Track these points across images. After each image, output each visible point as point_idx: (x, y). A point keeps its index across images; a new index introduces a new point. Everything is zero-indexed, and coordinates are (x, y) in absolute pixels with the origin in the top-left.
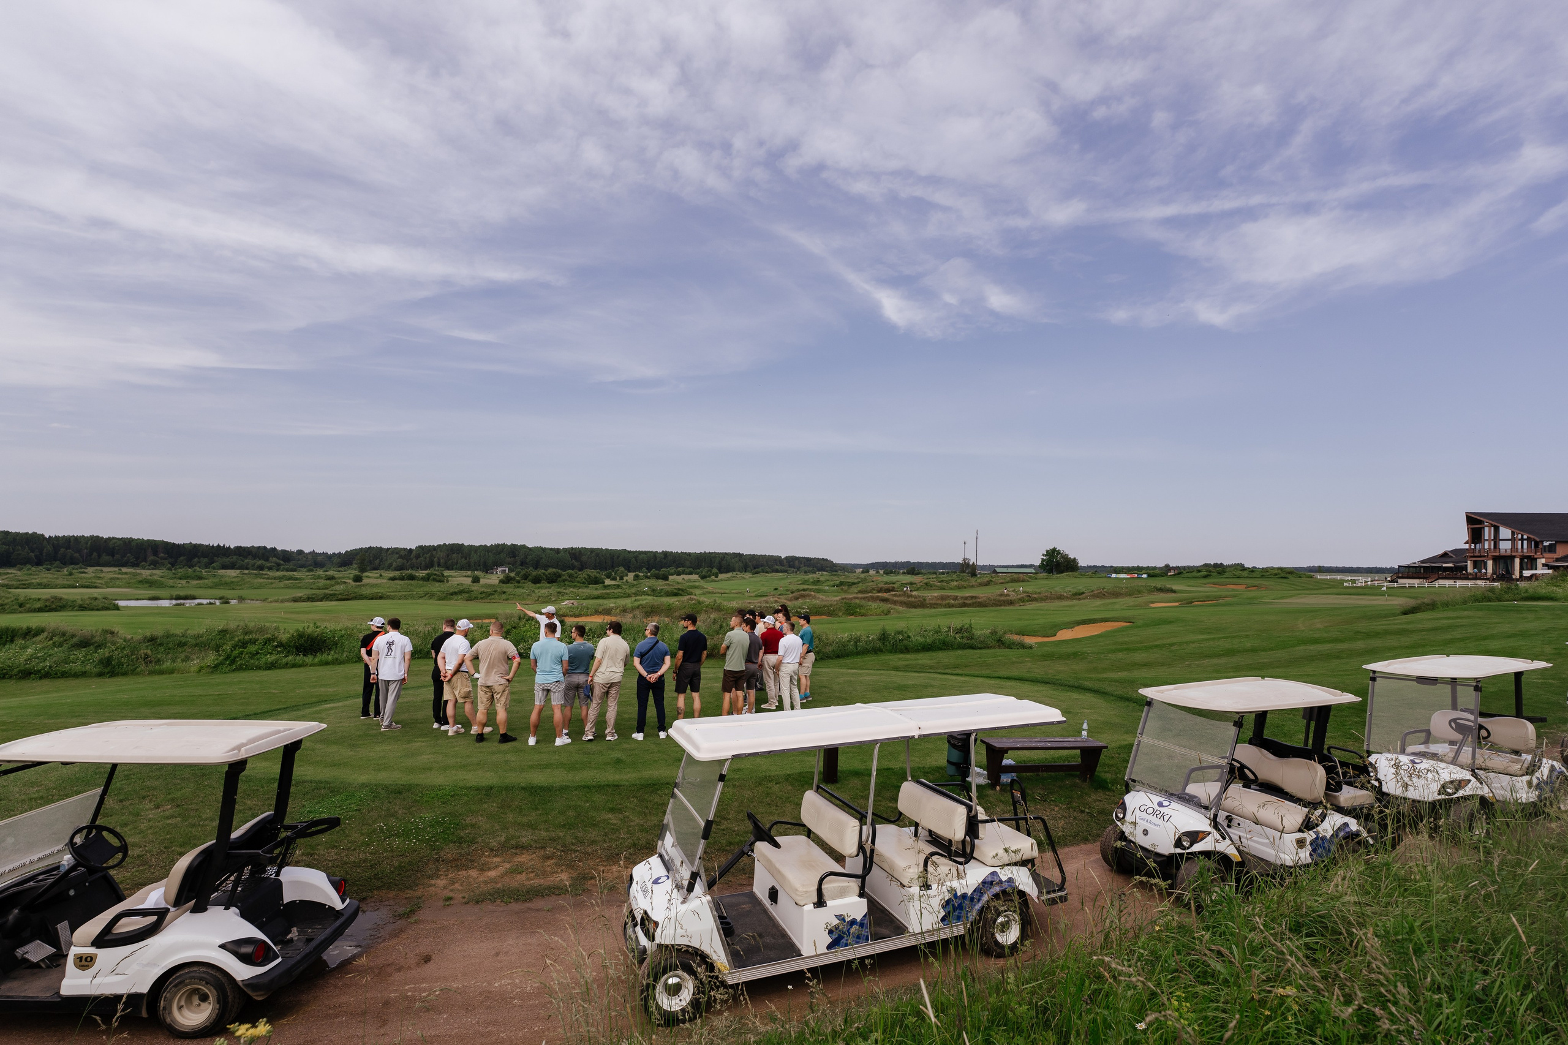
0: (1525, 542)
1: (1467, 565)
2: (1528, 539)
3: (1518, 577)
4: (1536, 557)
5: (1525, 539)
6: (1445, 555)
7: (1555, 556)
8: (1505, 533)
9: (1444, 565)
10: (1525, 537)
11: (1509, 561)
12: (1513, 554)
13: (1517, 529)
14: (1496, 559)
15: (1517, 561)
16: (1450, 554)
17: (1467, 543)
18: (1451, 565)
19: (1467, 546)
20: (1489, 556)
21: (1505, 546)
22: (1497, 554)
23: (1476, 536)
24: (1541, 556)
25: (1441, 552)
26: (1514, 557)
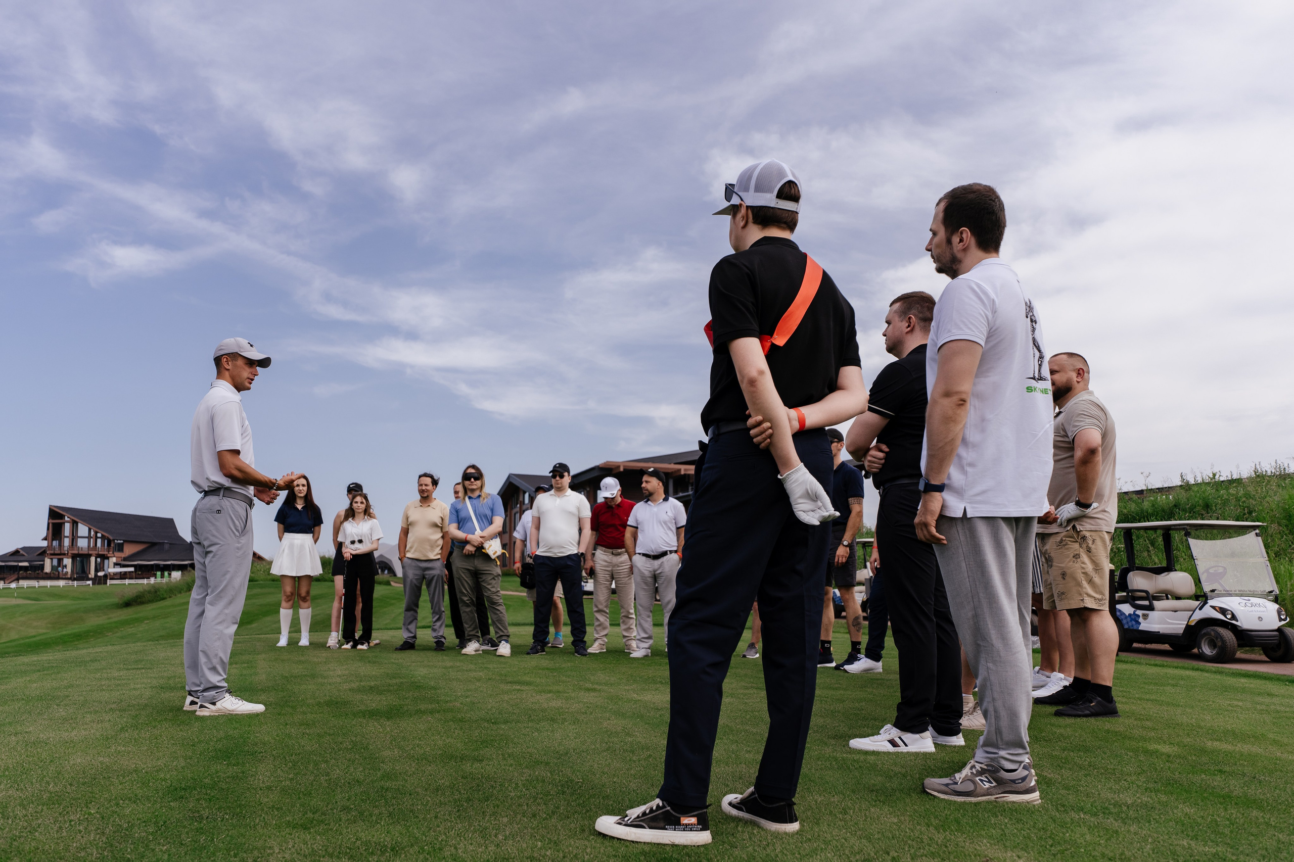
0: (99, 541)
1: (43, 565)
2: (103, 537)
3: (93, 577)
4: (109, 555)
5: (99, 538)
6: (16, 553)
7: (123, 555)
8: (83, 530)
9: (21, 564)
10: (99, 535)
11: (85, 560)
12: (90, 552)
13: (95, 527)
14: (74, 557)
15: (93, 559)
16: (22, 552)
17: (45, 539)
18: (26, 564)
19: (45, 544)
20: (69, 554)
21: (82, 543)
22: (76, 552)
23: (55, 531)
24: (112, 555)
25: (12, 549)
26: (90, 555)
